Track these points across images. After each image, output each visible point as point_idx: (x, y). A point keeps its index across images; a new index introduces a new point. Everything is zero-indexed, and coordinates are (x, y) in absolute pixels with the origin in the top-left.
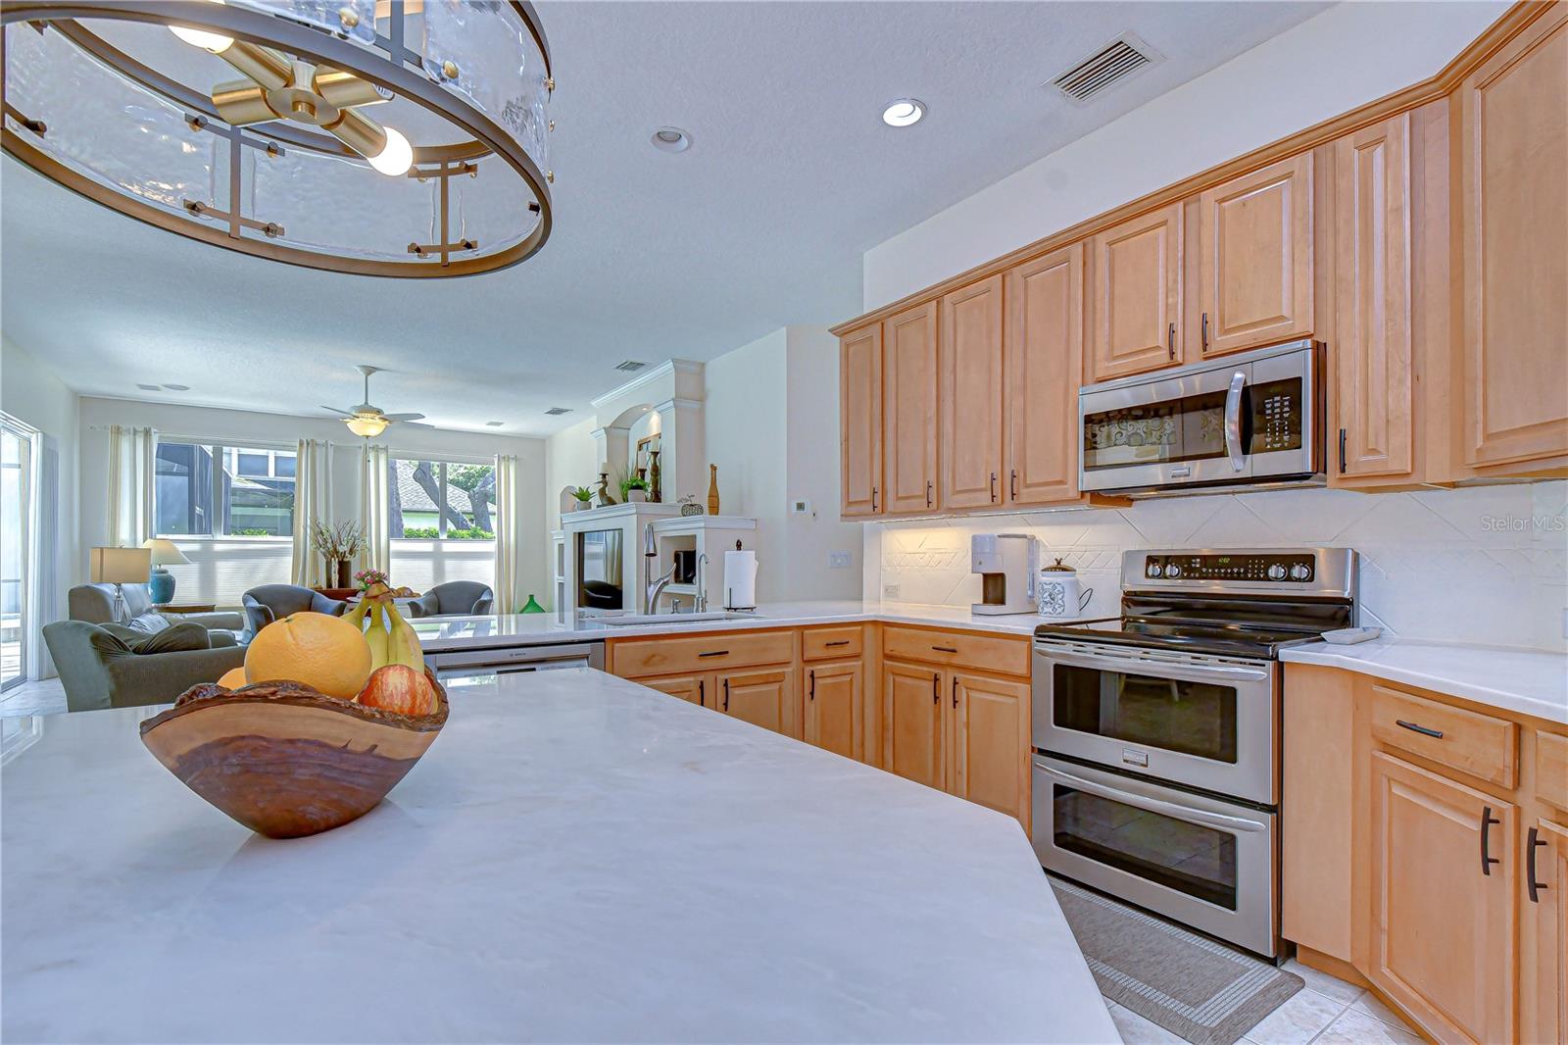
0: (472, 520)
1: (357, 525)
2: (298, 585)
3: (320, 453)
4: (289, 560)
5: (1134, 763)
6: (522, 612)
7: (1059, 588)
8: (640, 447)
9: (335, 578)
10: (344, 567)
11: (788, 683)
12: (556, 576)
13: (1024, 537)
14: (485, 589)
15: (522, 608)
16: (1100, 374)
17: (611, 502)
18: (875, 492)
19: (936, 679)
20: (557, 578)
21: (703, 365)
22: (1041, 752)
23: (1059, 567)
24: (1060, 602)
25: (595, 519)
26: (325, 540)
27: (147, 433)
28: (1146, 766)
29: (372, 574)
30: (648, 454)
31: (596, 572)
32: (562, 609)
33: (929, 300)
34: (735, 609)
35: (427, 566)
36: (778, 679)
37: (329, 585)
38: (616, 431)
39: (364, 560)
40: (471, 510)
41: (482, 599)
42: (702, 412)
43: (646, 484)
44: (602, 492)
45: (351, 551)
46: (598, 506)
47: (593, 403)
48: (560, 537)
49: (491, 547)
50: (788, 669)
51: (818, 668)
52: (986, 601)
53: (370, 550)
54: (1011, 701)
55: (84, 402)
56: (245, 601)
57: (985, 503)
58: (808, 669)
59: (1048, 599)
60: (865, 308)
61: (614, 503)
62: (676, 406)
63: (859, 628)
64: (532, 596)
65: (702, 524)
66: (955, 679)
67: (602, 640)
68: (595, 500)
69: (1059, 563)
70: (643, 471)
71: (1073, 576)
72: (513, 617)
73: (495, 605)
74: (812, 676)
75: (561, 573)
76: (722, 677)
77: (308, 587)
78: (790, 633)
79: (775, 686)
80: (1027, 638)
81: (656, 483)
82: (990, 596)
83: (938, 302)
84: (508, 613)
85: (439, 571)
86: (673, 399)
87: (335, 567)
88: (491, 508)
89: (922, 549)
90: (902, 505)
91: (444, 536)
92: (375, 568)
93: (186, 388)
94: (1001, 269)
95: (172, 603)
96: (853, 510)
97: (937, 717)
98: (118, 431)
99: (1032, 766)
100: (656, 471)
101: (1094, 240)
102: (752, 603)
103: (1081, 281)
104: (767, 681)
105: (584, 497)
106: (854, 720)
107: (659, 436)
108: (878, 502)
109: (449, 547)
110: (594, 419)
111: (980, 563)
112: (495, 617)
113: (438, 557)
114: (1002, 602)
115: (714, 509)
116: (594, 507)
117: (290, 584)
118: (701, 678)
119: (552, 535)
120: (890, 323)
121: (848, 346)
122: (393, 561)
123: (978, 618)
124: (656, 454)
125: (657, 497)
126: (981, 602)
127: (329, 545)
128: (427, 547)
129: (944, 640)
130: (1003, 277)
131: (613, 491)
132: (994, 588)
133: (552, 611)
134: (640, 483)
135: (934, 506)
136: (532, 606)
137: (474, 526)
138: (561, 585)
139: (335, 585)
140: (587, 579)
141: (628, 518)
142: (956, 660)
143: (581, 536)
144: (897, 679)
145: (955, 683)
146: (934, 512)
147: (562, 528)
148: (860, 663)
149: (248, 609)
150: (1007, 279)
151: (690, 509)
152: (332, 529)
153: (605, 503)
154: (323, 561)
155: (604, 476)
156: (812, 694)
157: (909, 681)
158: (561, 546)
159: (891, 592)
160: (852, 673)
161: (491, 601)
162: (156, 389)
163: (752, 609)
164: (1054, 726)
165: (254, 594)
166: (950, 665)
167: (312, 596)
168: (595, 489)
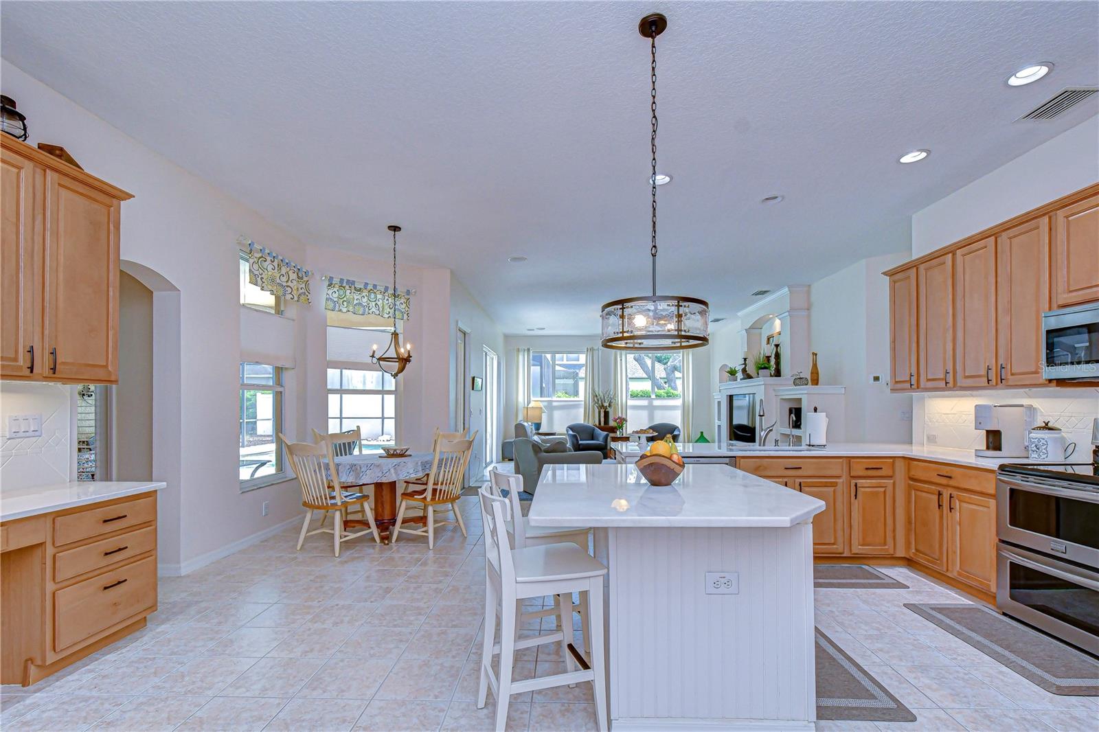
0: (665, 383)
1: (611, 393)
2: (586, 424)
3: (596, 353)
4: (582, 410)
5: (1058, 551)
6: (696, 442)
7: (1043, 441)
8: (768, 339)
9: (602, 419)
10: (606, 414)
11: (839, 488)
12: (717, 421)
13: (1022, 406)
14: (675, 428)
15: (697, 438)
16: (1061, 302)
17: (749, 377)
18: (911, 376)
19: (940, 494)
20: (717, 422)
21: (809, 286)
22: (1003, 542)
23: (1047, 427)
24: (1044, 451)
25: (739, 387)
26: (598, 400)
27: (529, 350)
28: (1065, 553)
29: (619, 418)
30: (773, 346)
31: (741, 419)
32: (720, 441)
33: (948, 253)
34: (813, 446)
35: (645, 414)
36: (834, 485)
37: (600, 424)
38: (753, 329)
39: (615, 410)
40: (665, 377)
41: (675, 433)
42: (809, 316)
43: (772, 365)
44: (744, 370)
45: (610, 405)
46: (741, 379)
47: (739, 314)
48: (720, 397)
49: (679, 402)
50: (841, 480)
51: (860, 482)
52: (988, 448)
53: (618, 405)
54: (985, 509)
55: (507, 337)
56: (567, 431)
57: (983, 385)
58: (853, 482)
59: (1035, 448)
60: (913, 254)
61: (751, 378)
62: (789, 315)
63: (891, 460)
64: (702, 433)
65: (806, 392)
66: (951, 494)
67: (735, 457)
68: (740, 375)
69: (1047, 424)
70: (768, 358)
71: (1060, 433)
72: (691, 444)
73: (681, 438)
74: (856, 485)
75: (719, 419)
76: (798, 481)
77: (591, 424)
78: (841, 460)
79: (832, 489)
80: (992, 471)
81: (778, 363)
82: (991, 445)
83: (953, 255)
84: (688, 442)
85: (651, 417)
86: (788, 311)
87: (602, 414)
88: (678, 374)
89: (952, 412)
90: (930, 384)
91: (653, 396)
92: (620, 415)
93: (544, 329)
94: (995, 233)
95: (540, 431)
96: (899, 386)
97: (941, 517)
98: (518, 350)
99: (998, 549)
100: (777, 356)
101: (1056, 214)
102: (824, 442)
103: (1047, 241)
104: (826, 485)
105: (732, 373)
106: (887, 514)
107: (779, 333)
108: (914, 381)
109: (657, 403)
110: (739, 322)
111: (980, 423)
112: (681, 444)
113: (651, 409)
114: (1000, 449)
115: (815, 381)
116: (739, 380)
117: (582, 422)
118: (786, 480)
119: (714, 396)
120: (922, 267)
121: (895, 282)
122: (629, 411)
123: (979, 458)
124: (777, 346)
125: (778, 373)
126: (985, 448)
127: (600, 402)
128: (644, 402)
129: (945, 470)
130: (996, 238)
131: (751, 369)
132: (994, 440)
133: (714, 442)
134: (766, 365)
135: (951, 385)
136: (702, 439)
137: (667, 386)
138: (719, 426)
139: (602, 424)
140: (735, 422)
141: (759, 388)
142: (952, 482)
143: (731, 398)
144: (919, 493)
145: (951, 497)
146: (950, 389)
147: (720, 391)
148: (892, 481)
149: (569, 435)
150: (999, 240)
151: (799, 381)
152: (601, 394)
153: (746, 377)
154: (597, 411)
155: (745, 359)
156: (856, 496)
157: (924, 494)
158: (719, 403)
159: (932, 439)
160: (886, 487)
161: (679, 435)
162: (533, 330)
163: (824, 446)
164: (1009, 526)
165: (571, 428)
166: (948, 486)
167: (594, 429)
168: (739, 368)
